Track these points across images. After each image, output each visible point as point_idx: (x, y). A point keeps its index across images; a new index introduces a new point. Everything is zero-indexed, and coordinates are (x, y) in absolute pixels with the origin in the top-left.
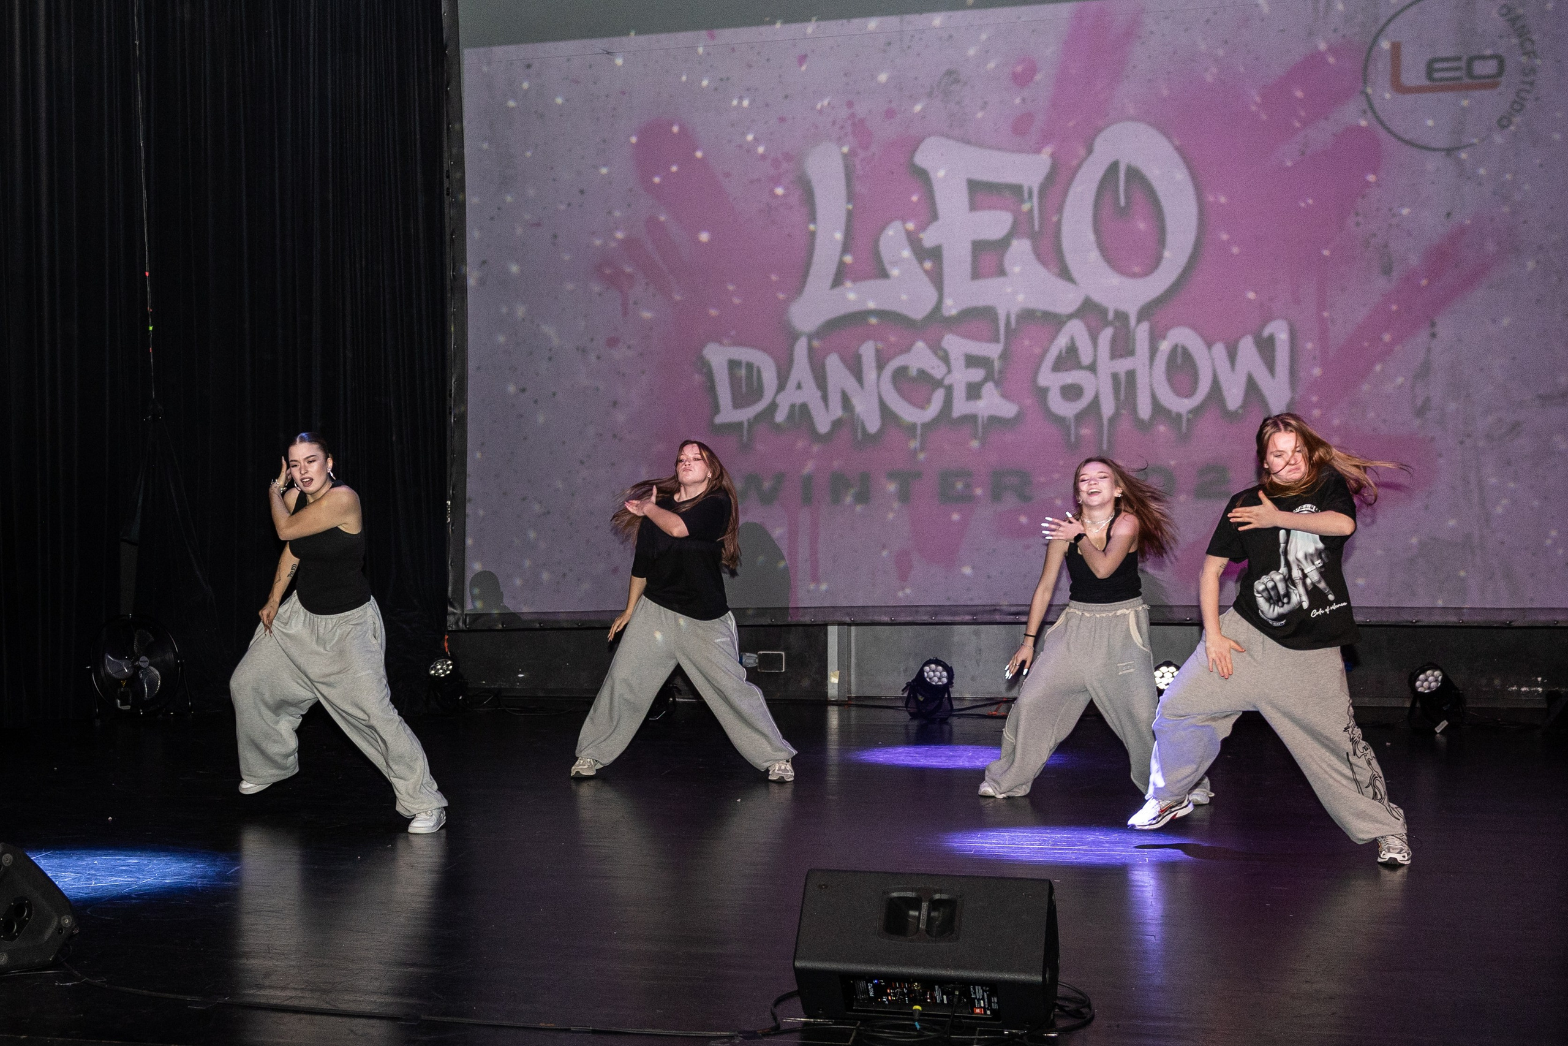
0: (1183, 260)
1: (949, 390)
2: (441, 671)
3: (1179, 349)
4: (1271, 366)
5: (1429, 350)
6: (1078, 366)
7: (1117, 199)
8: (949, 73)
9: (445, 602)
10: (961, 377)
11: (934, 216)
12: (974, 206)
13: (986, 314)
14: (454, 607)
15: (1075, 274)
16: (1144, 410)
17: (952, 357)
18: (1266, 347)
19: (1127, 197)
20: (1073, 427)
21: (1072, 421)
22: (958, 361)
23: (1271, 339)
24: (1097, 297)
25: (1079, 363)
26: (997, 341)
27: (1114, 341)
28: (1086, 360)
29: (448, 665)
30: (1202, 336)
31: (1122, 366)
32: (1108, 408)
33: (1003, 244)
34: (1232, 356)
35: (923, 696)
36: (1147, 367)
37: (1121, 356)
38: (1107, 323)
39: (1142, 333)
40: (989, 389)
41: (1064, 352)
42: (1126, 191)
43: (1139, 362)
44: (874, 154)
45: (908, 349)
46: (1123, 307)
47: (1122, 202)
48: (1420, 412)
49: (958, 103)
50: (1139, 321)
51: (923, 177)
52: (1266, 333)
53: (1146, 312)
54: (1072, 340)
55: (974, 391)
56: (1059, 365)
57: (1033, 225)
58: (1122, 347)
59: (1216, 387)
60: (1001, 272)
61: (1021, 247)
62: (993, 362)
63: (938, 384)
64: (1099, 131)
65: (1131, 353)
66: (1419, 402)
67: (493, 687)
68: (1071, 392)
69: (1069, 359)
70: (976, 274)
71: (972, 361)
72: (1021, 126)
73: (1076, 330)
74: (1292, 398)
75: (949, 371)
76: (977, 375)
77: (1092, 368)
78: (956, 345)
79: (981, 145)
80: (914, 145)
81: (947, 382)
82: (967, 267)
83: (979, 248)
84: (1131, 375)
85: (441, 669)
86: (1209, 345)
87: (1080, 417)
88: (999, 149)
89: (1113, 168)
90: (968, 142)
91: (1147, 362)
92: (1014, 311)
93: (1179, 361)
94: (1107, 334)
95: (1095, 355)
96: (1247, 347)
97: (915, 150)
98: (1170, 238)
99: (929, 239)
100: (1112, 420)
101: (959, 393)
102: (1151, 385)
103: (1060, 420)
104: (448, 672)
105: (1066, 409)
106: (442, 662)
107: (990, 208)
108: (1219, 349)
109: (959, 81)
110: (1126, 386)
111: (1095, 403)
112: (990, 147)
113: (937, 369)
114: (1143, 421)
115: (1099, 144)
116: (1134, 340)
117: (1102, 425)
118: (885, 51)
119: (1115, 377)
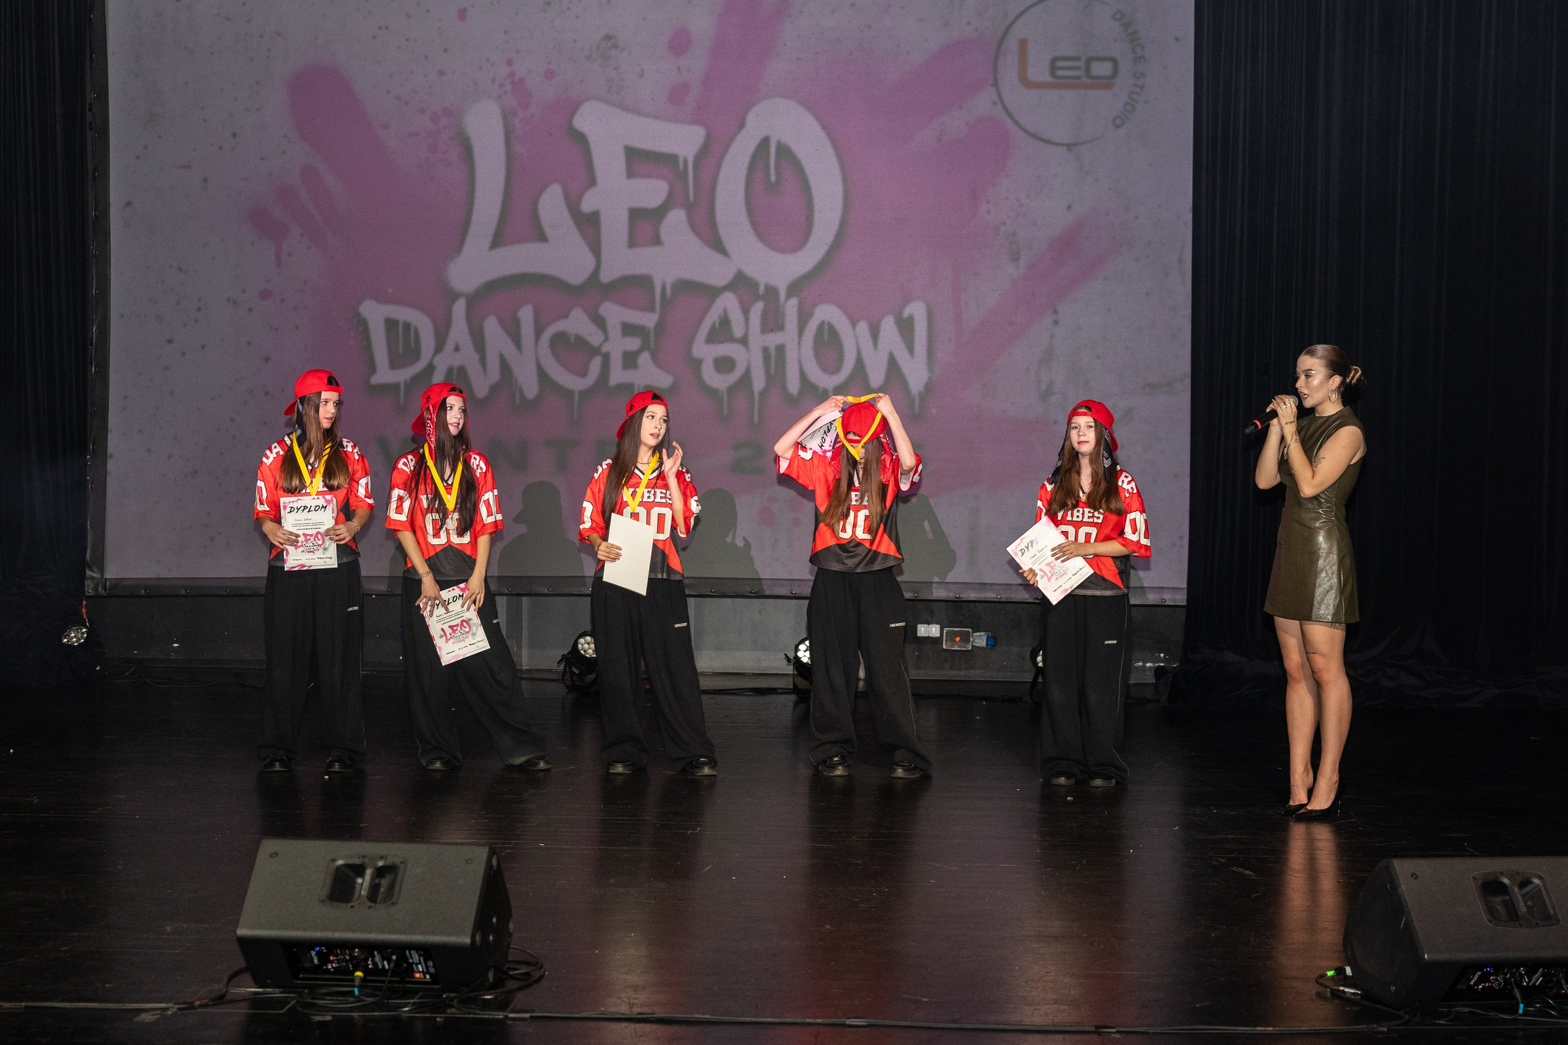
0: (830, 237)
1: (606, 358)
2: (74, 639)
3: (826, 326)
4: (911, 349)
5: (1052, 336)
6: (731, 339)
7: (768, 175)
8: (608, 37)
9: (81, 566)
10: (618, 345)
11: (592, 182)
12: (631, 174)
13: (642, 283)
14: (91, 569)
15: (729, 248)
16: (793, 385)
17: (609, 326)
18: (906, 327)
19: (778, 174)
20: (725, 399)
21: (725, 393)
22: (615, 331)
23: (911, 319)
24: (750, 271)
25: (731, 335)
26: (652, 309)
27: (765, 315)
28: (738, 331)
29: (83, 633)
30: (846, 313)
31: (773, 340)
32: (759, 382)
33: (659, 213)
34: (875, 334)
35: (578, 668)
36: (796, 343)
37: (772, 330)
38: (758, 298)
39: (791, 308)
40: (645, 358)
41: (717, 325)
42: (777, 167)
43: (788, 336)
44: (533, 116)
45: (566, 315)
46: (773, 282)
47: (773, 178)
48: (1045, 395)
49: (615, 69)
50: (788, 296)
51: (581, 139)
52: (906, 313)
53: (796, 287)
54: (725, 311)
55: (630, 360)
56: (711, 339)
57: (688, 198)
58: (772, 322)
59: (860, 363)
60: (657, 241)
61: (677, 217)
62: (649, 331)
63: (596, 351)
64: (750, 105)
65: (781, 327)
66: (1044, 386)
67: (145, 657)
68: (724, 365)
69: (721, 332)
70: (632, 243)
71: (629, 330)
72: (677, 94)
73: (728, 302)
74: (930, 379)
75: (606, 339)
76: (633, 344)
77: (744, 341)
78: (614, 313)
79: (637, 112)
80: (574, 107)
81: (604, 349)
82: (624, 235)
83: (636, 214)
84: (781, 349)
85: (75, 637)
86: (854, 324)
87: (732, 389)
88: (656, 117)
89: (765, 142)
90: (626, 109)
91: (796, 338)
92: (670, 280)
93: (826, 337)
94: (758, 308)
95: (747, 329)
96: (888, 325)
97: (573, 114)
98: (817, 216)
99: (588, 204)
100: (763, 394)
101: (616, 362)
102: (800, 362)
103: (713, 392)
104: (83, 641)
105: (718, 381)
106: (77, 630)
107: (647, 176)
108: (863, 327)
109: (617, 47)
110: (775, 359)
111: (747, 376)
112: (648, 115)
113: (595, 338)
114: (792, 395)
115: (751, 119)
116: (783, 315)
117: (753, 399)
118: (544, 11)
119: (765, 350)
